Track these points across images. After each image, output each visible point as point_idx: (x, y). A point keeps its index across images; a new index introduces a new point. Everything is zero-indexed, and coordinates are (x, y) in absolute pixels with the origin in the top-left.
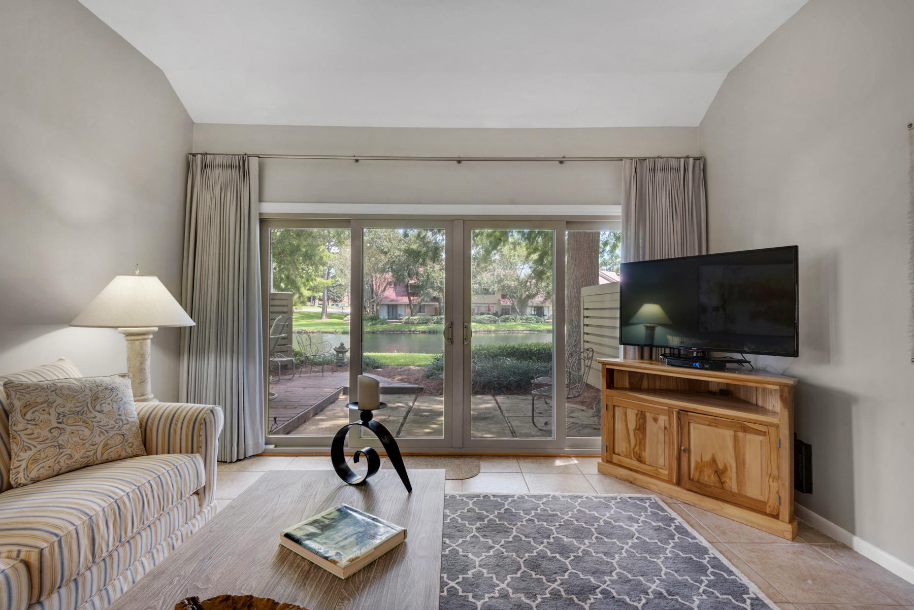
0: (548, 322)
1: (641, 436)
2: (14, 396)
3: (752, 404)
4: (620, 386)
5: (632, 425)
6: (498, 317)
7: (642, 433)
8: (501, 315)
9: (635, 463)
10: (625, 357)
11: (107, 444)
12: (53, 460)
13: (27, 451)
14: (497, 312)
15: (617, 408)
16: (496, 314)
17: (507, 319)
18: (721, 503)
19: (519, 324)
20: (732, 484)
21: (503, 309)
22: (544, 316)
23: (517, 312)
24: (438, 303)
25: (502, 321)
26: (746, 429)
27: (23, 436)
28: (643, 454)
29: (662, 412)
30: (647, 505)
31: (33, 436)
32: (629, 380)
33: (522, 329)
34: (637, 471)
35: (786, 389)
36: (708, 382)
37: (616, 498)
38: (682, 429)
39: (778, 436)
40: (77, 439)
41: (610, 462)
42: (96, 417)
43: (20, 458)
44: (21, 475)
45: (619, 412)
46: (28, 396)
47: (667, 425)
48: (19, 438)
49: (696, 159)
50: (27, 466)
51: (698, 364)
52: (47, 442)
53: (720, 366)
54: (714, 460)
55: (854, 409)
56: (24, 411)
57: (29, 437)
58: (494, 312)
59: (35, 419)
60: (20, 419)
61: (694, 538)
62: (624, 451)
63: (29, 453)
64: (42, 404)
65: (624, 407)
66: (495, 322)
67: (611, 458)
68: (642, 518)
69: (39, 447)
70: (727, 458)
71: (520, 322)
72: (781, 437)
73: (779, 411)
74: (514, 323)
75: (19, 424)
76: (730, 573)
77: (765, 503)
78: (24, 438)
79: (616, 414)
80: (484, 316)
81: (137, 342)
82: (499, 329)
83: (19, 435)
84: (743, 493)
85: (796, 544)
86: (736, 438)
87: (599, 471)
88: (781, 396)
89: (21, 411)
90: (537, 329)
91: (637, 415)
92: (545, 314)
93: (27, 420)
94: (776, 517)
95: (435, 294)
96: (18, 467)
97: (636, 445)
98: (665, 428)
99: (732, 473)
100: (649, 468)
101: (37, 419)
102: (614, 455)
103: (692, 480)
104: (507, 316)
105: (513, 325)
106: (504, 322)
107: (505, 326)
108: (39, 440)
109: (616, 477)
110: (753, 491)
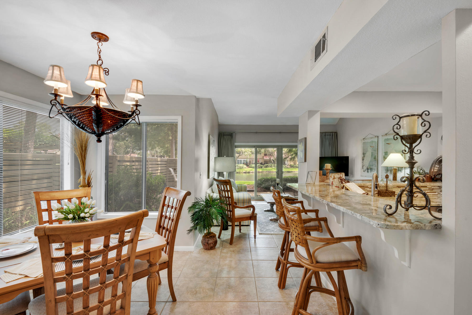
0: (287, 168)
6: (263, 165)
8: (264, 164)
14: (262, 163)
16: (261, 164)
17: (267, 166)
19: (273, 169)
21: (265, 161)
22: (285, 164)
23: (272, 162)
25: (265, 167)
49: (335, 133)
58: (261, 163)
66: (261, 167)
71: (274, 167)
82: (263, 171)
92: (286, 163)
104: (267, 165)
105: (270, 169)
106: (266, 167)
107: (266, 169)
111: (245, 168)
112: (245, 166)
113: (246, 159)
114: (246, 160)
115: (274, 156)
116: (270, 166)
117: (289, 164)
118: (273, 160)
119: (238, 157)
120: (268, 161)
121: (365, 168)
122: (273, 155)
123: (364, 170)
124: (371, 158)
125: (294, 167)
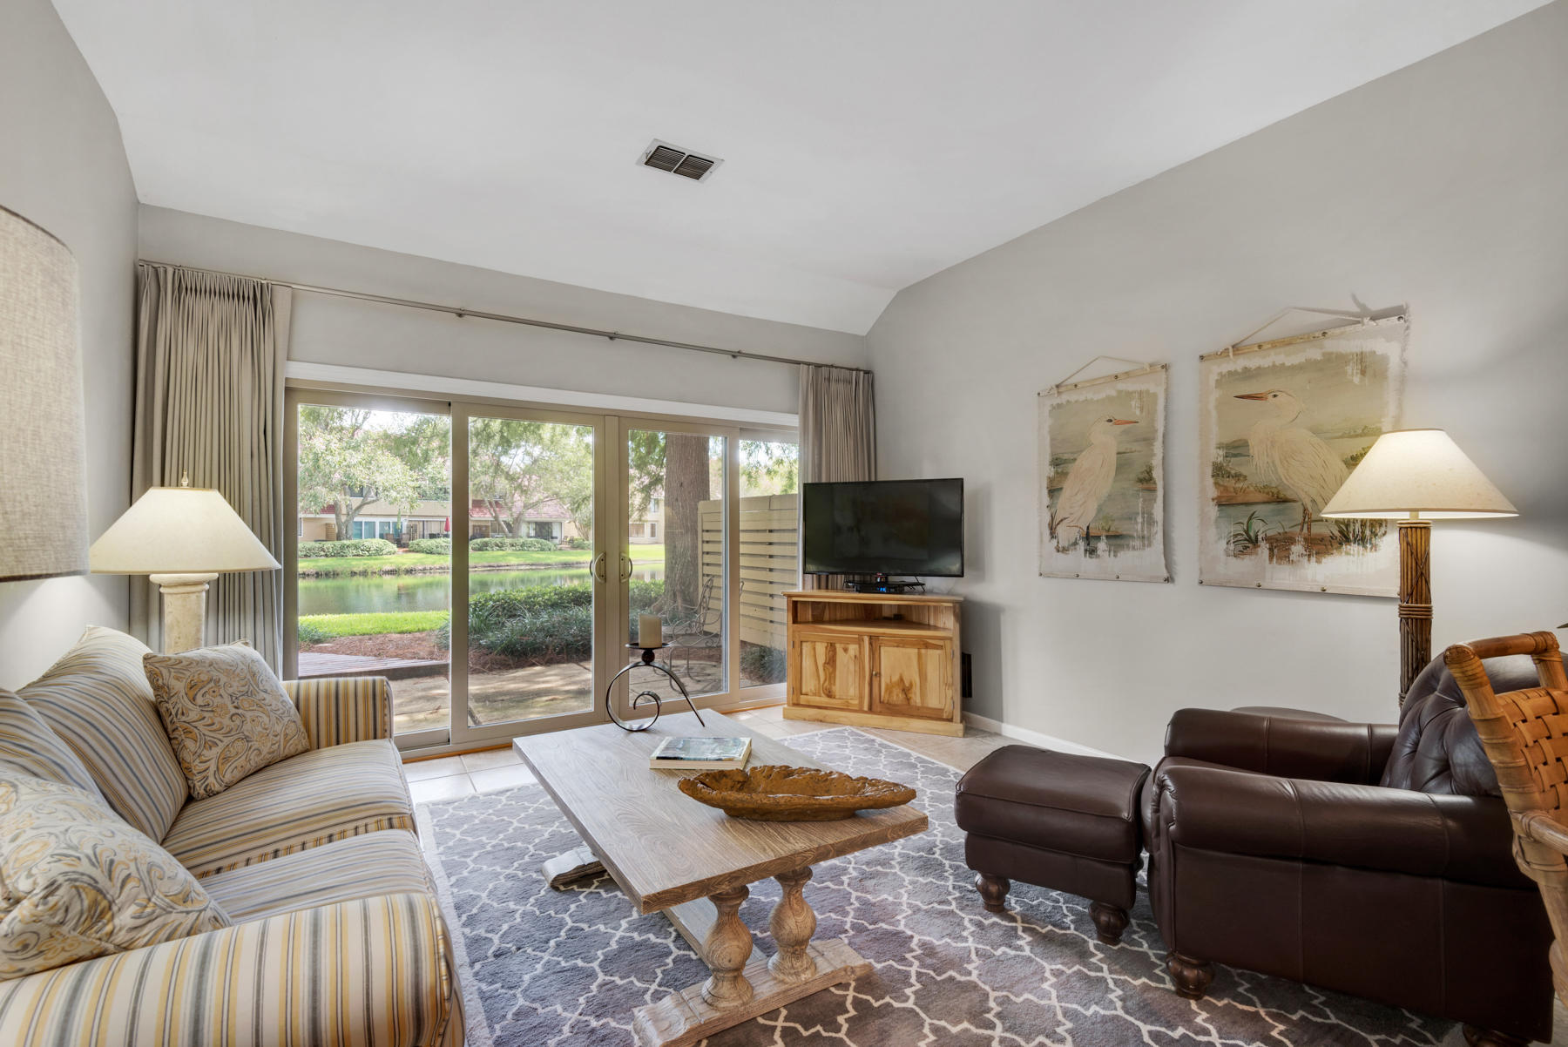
0: (560, 550)
1: (831, 670)
2: (168, 674)
3: (925, 625)
4: (803, 620)
5: (821, 660)
7: (832, 666)
9: (824, 700)
10: (804, 588)
11: (287, 734)
12: (244, 758)
13: (213, 748)
15: (804, 644)
17: (485, 544)
18: (907, 720)
19: (510, 554)
20: (916, 699)
22: (552, 538)
23: (504, 532)
24: (333, 516)
25: (475, 549)
26: (927, 646)
27: (201, 728)
28: (833, 688)
29: (853, 641)
30: (847, 734)
31: (214, 727)
32: (812, 612)
33: (516, 563)
34: (826, 708)
35: (957, 605)
36: (881, 605)
37: (817, 735)
38: (873, 654)
39: (952, 648)
40: (259, 729)
41: (797, 704)
42: (264, 699)
43: (203, 758)
44: (211, 780)
45: (806, 648)
46: (188, 673)
47: (858, 654)
48: (196, 731)
50: (218, 768)
51: (884, 589)
52: (233, 733)
53: (899, 589)
54: (901, 680)
55: (1002, 618)
56: (191, 694)
57: (209, 728)
59: (209, 705)
60: (190, 706)
61: (897, 749)
62: (813, 689)
63: (215, 751)
64: (209, 683)
65: (812, 642)
67: (798, 699)
68: (849, 744)
69: (226, 741)
70: (912, 676)
71: (511, 550)
72: (954, 648)
73: (952, 628)
74: (501, 553)
75: (190, 712)
76: (933, 763)
77: (941, 710)
78: (205, 730)
79: (804, 651)
80: (438, 540)
81: (193, 597)
83: (196, 727)
84: (925, 705)
85: (967, 739)
86: (919, 656)
87: (784, 718)
88: (954, 612)
89: (186, 694)
90: (543, 562)
91: (826, 648)
92: (554, 535)
93: (200, 706)
94: (950, 720)
95: (330, 498)
96: (205, 770)
97: (825, 680)
98: (855, 657)
99: (917, 689)
100: (840, 701)
101: (211, 703)
102: (802, 696)
103: (883, 702)
104: (484, 540)
105: (498, 556)
106: (480, 550)
108: (222, 731)
109: (805, 720)
110: (933, 702)
111: (390, 553)
112: (394, 547)
113: (395, 519)
114: (393, 523)
115: (510, 509)
116: (497, 545)
117: (566, 537)
118: (505, 522)
119: (359, 508)
120: (487, 527)
121: (1065, 534)
122: (506, 504)
123: (1063, 543)
124: (1115, 481)
125: (583, 548)
